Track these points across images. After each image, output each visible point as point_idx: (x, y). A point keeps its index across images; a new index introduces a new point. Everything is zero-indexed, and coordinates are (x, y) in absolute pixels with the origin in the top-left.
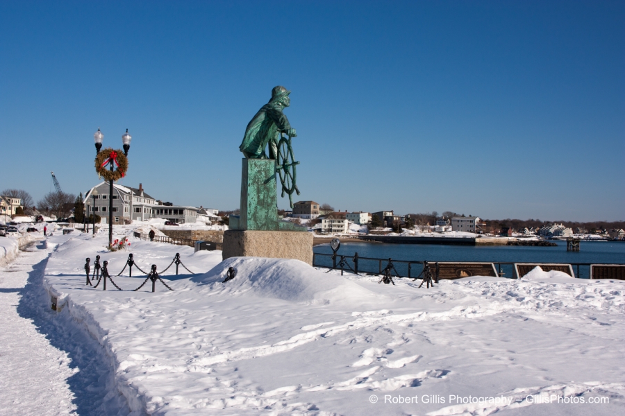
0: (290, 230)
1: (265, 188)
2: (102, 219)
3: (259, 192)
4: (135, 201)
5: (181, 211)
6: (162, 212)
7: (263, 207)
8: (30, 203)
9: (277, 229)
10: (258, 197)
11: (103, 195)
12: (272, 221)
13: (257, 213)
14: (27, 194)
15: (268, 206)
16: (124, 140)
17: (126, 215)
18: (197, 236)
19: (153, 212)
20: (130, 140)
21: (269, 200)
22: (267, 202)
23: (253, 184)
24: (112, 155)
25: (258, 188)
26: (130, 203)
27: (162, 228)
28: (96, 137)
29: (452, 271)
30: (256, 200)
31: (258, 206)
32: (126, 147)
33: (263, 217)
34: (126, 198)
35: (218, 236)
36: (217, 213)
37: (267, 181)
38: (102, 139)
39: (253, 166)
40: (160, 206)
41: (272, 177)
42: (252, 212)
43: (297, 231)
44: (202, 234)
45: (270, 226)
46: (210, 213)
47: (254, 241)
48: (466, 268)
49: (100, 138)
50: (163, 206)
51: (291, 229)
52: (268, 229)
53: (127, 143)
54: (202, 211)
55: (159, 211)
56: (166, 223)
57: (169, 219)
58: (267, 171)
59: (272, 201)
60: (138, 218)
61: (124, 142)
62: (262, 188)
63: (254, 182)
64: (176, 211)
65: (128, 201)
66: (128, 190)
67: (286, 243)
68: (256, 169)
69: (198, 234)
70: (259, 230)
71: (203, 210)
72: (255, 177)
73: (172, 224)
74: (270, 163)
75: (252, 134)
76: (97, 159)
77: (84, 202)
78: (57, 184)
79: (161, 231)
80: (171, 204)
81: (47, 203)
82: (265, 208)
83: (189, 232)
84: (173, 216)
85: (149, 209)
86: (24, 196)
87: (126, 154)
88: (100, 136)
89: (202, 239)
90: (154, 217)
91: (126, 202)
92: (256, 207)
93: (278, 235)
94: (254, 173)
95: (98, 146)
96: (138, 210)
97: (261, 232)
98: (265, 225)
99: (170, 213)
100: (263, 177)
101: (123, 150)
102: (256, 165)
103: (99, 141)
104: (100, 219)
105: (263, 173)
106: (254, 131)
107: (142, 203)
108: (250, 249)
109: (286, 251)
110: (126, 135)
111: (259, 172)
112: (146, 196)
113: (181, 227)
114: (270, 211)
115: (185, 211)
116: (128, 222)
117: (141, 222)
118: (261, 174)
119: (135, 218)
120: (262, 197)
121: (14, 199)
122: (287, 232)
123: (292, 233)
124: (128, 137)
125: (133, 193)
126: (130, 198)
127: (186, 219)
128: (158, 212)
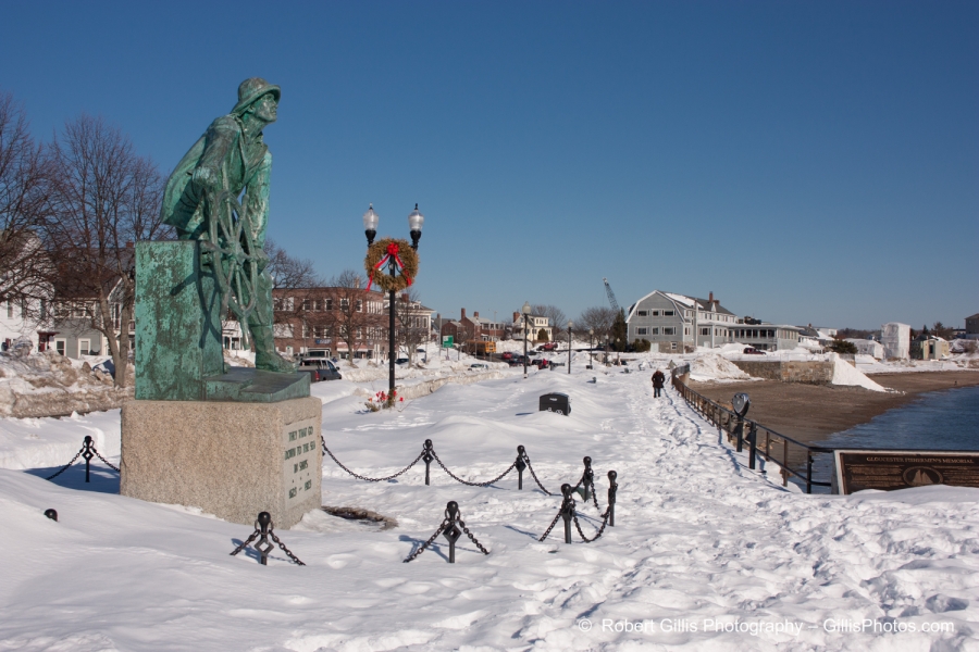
0: (230, 399)
1: (174, 306)
2: (652, 345)
3: (159, 313)
4: (701, 319)
5: (772, 333)
6: (743, 334)
7: (170, 348)
8: (562, 323)
9: (202, 396)
10: (159, 325)
11: (653, 310)
12: (190, 380)
13: (156, 361)
14: (558, 312)
15: (181, 344)
16: (411, 224)
17: (687, 339)
18: (789, 370)
19: (730, 335)
20: (420, 223)
21: (183, 333)
22: (179, 337)
23: (146, 297)
24: (392, 250)
25: (158, 304)
26: (694, 322)
27: (736, 358)
28: (367, 221)
29: (896, 471)
30: (154, 332)
31: (158, 347)
32: (416, 235)
33: (170, 369)
34: (687, 315)
35: (822, 370)
36: (835, 333)
37: (177, 290)
38: (374, 223)
39: (147, 256)
40: (741, 325)
41: (188, 281)
42: (146, 359)
43: (247, 401)
44: (797, 367)
45: (185, 389)
46: (823, 335)
47: (141, 424)
48: (930, 464)
49: (372, 221)
50: (745, 325)
51: (235, 396)
52: (181, 397)
53: (416, 227)
54: (809, 332)
55: (737, 333)
56: (746, 351)
57: (754, 345)
58: (176, 267)
59: (190, 334)
60: (706, 344)
61: (411, 226)
62: (166, 305)
63: (149, 292)
64: (763, 333)
65: (690, 318)
66: (690, 302)
67: (214, 429)
68: (153, 264)
69: (792, 367)
70: (161, 399)
71: (813, 330)
72: (150, 281)
73: (755, 352)
74: (183, 248)
75: (178, 186)
76: (368, 258)
77: (627, 322)
78: (611, 295)
79: (734, 362)
80: (759, 322)
81: (585, 322)
82: (174, 350)
83: (778, 364)
84: (759, 340)
85: (723, 329)
86: (554, 314)
87: (415, 246)
88: (372, 218)
89: (797, 374)
90: (731, 342)
91: (687, 321)
92: (154, 349)
93: (198, 409)
94: (147, 271)
95: (370, 235)
96: (705, 332)
97: (166, 403)
98: (174, 387)
99: (755, 335)
100: (168, 280)
101: (410, 242)
102: (152, 255)
103: (371, 227)
104: (649, 346)
105: (169, 271)
106: (181, 181)
107: (715, 321)
108: (133, 443)
109: (215, 446)
110: (414, 214)
111: (160, 269)
112: (721, 310)
113: (769, 356)
114: (185, 356)
115: (777, 333)
116: (689, 350)
117: (710, 350)
118: (164, 273)
119: (701, 344)
120: (166, 325)
121: (539, 319)
122: (218, 405)
123: (229, 406)
124: (418, 218)
125: (699, 305)
126: (694, 314)
127: (779, 344)
128: (737, 335)
